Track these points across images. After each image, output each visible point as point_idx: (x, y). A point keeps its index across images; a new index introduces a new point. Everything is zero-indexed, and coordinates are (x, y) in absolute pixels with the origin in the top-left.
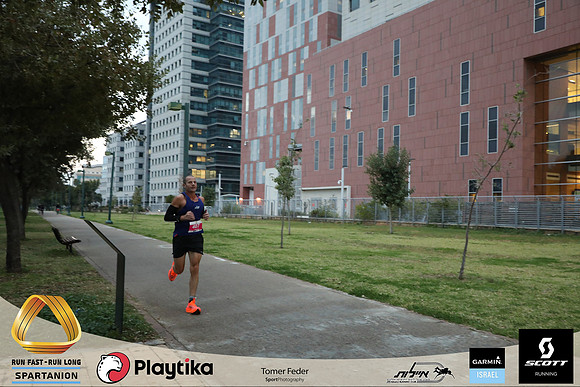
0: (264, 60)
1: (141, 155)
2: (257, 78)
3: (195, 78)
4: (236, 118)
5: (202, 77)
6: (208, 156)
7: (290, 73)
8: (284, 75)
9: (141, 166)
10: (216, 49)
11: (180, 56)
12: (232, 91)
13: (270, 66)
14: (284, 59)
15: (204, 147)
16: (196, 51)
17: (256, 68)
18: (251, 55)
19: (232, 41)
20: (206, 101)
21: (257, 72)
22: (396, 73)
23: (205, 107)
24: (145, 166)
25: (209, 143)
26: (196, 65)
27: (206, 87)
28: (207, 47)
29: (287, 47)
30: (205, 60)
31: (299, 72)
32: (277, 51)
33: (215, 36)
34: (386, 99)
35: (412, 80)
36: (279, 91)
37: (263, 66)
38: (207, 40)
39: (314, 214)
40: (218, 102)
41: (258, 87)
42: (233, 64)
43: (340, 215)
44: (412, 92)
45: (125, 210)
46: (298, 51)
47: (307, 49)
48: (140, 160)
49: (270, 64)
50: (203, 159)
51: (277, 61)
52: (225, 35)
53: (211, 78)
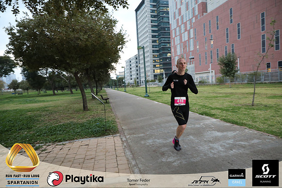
0: (178, 26)
1: (137, 66)
2: (175, 33)
3: (153, 36)
4: (169, 49)
5: (156, 35)
6: (160, 64)
7: (188, 29)
8: (186, 30)
9: (137, 70)
10: (160, 24)
11: (147, 29)
12: (167, 39)
13: (180, 28)
14: (185, 24)
15: (158, 61)
16: (153, 26)
17: (175, 29)
18: (173, 25)
19: (165, 20)
20: (158, 44)
21: (175, 31)
22: (231, 22)
23: (158, 46)
24: (139, 70)
25: (160, 59)
26: (153, 31)
27: (157, 39)
28: (156, 24)
29: (186, 19)
30: (157, 29)
31: (191, 28)
32: (182, 21)
33: (159, 19)
34: (227, 34)
35: (239, 24)
36: (184, 37)
37: (178, 28)
38: (156, 21)
39: (200, 82)
40: (162, 44)
41: (176, 36)
42: (166, 29)
43: (210, 82)
44: (239, 29)
45: (133, 86)
46: (190, 20)
47: (194, 18)
48: (137, 68)
49: (180, 26)
50: (158, 66)
51: (182, 25)
52: (163, 18)
53: (159, 35)
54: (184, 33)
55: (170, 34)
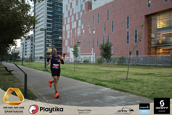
0: (69, 16)
1: (32, 44)
3: (48, 21)
4: (61, 33)
6: (52, 44)
7: (77, 20)
9: (32, 48)
11: (43, 14)
12: (59, 25)
13: (71, 18)
14: (75, 15)
16: (48, 13)
18: (65, 14)
19: (59, 10)
21: (67, 19)
22: (108, 20)
23: (51, 30)
25: (53, 41)
26: (49, 17)
27: (52, 24)
28: (52, 12)
29: (76, 12)
32: (73, 13)
34: (105, 27)
35: (113, 22)
36: (73, 25)
38: (52, 9)
40: (55, 28)
41: (67, 24)
44: (113, 25)
45: (27, 61)
46: (79, 13)
47: (82, 12)
52: (57, 8)
53: (53, 21)
54: (73, 22)
55: (62, 21)
